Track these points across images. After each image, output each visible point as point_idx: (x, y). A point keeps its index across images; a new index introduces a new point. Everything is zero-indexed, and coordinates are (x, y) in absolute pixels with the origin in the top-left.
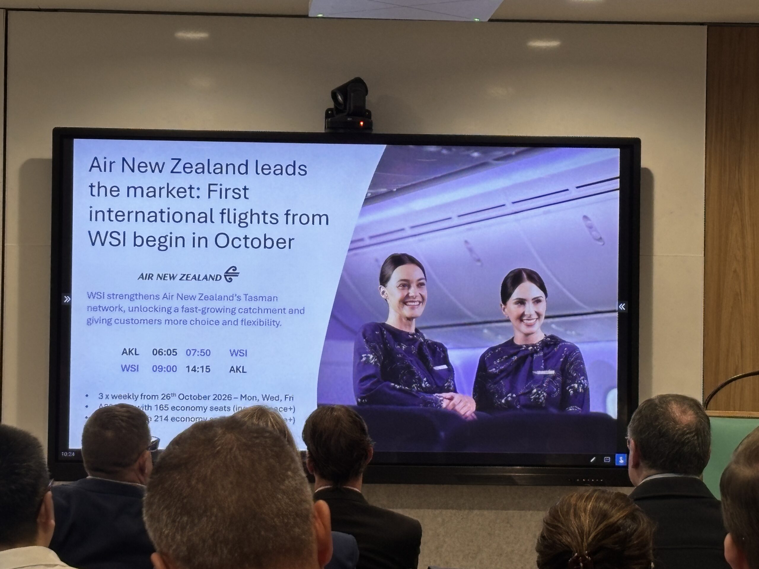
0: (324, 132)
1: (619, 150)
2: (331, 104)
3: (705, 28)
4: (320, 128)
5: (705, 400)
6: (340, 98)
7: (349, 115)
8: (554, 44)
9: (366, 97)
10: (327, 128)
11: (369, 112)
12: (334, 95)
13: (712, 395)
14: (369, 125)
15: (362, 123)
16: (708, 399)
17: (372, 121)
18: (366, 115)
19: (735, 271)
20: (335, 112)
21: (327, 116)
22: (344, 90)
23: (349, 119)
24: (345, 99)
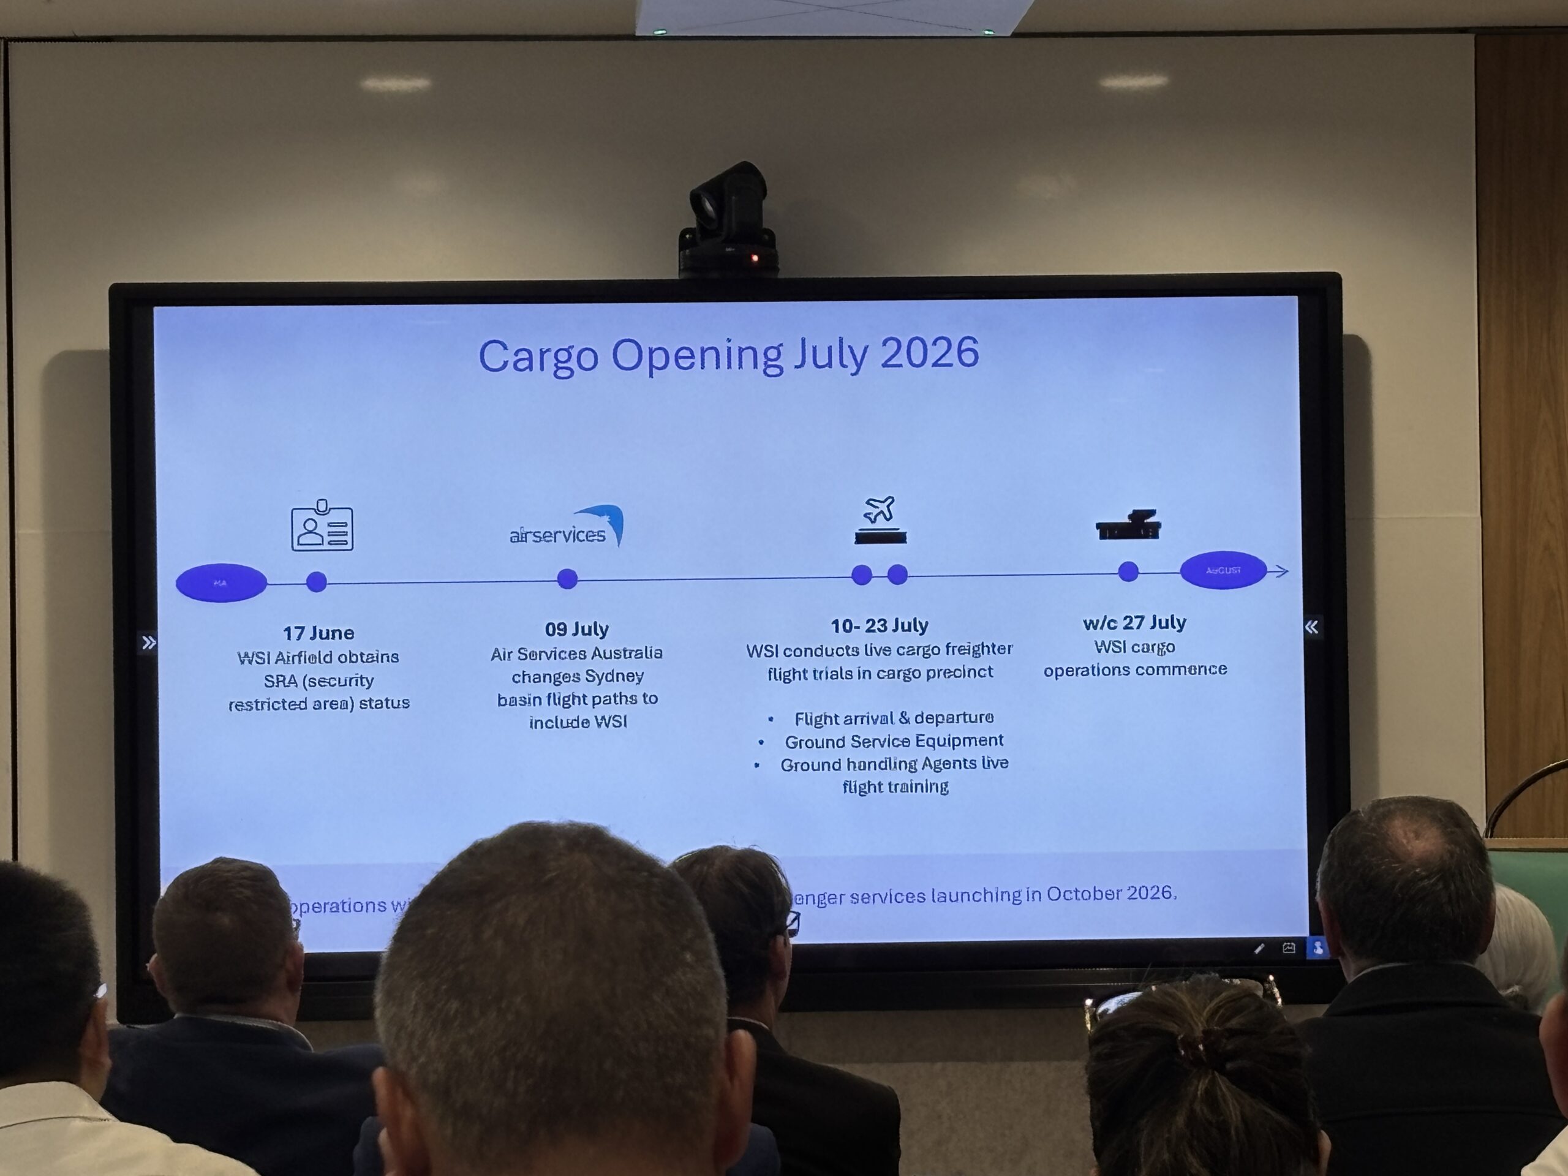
0: (677, 278)
1: (1296, 298)
2: (691, 221)
3: (1470, 38)
4: (669, 269)
5: (1489, 818)
6: (708, 206)
7: (728, 241)
8: (1154, 81)
9: (764, 202)
10: (683, 269)
11: (771, 234)
12: (696, 200)
13: (1504, 805)
14: (770, 261)
15: (755, 258)
16: (1495, 814)
17: (776, 251)
18: (766, 242)
19: (1547, 548)
20: (698, 236)
21: (683, 244)
22: (716, 189)
23: (729, 250)
24: (719, 208)
